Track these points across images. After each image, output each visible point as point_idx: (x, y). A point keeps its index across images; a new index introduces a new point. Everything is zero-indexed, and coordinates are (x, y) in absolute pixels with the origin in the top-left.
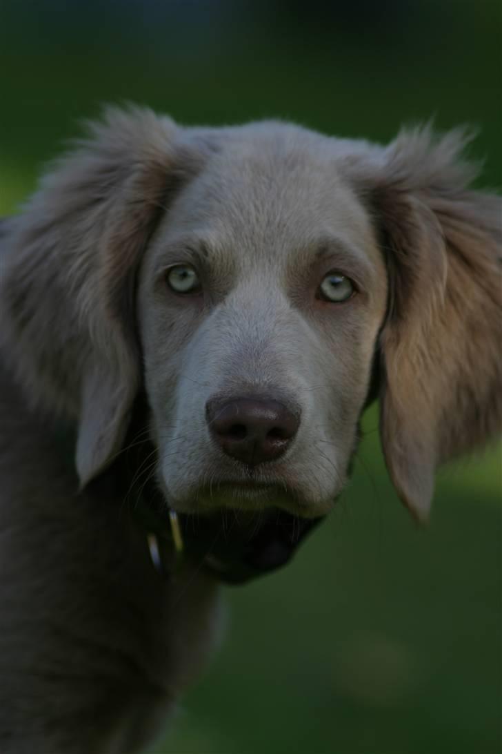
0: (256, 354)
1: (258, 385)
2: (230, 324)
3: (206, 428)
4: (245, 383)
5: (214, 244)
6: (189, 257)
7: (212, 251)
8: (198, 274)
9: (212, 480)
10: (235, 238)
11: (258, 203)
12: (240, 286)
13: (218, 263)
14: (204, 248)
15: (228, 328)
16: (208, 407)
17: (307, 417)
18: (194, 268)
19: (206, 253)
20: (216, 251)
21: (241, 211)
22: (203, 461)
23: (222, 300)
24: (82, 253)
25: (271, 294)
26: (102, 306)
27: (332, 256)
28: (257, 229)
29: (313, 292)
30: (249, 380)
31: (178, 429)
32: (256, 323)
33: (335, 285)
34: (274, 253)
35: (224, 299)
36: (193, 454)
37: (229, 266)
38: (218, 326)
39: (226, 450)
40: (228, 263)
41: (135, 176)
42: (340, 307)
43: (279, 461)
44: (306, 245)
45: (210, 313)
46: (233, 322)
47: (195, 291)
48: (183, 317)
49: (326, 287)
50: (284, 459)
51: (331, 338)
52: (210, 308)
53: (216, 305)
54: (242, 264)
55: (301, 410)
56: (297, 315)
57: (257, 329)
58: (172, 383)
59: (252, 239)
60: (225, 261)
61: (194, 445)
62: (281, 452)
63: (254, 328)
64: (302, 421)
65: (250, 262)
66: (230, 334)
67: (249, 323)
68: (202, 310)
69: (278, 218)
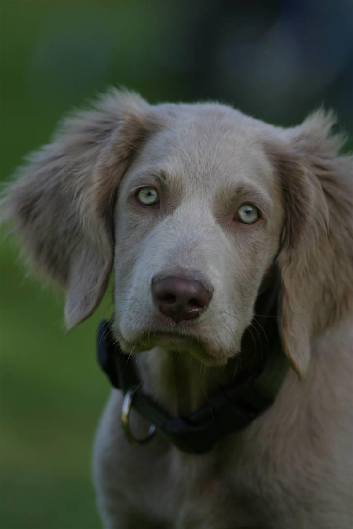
0: (189, 250)
1: (186, 270)
2: (174, 228)
3: (151, 295)
4: (178, 267)
5: (170, 173)
6: (153, 182)
7: (168, 177)
8: (158, 194)
9: (150, 330)
10: (185, 172)
11: (201, 151)
12: (184, 204)
13: (172, 185)
14: (164, 175)
15: (173, 231)
16: (153, 280)
17: (216, 295)
18: (156, 189)
19: (165, 178)
20: (171, 178)
21: (190, 154)
22: (145, 317)
23: (171, 212)
24: (81, 175)
25: (203, 212)
26: (93, 209)
27: (247, 193)
28: (199, 168)
29: (232, 216)
30: (183, 266)
31: (131, 293)
32: (192, 230)
33: (248, 212)
34: (208, 186)
35: (172, 211)
36: (140, 311)
37: (179, 189)
38: (167, 229)
39: (161, 309)
40: (178, 187)
41: (120, 128)
42: (247, 227)
43: (195, 321)
44: (229, 185)
45: (162, 220)
46: (177, 228)
47: (155, 205)
48: (144, 220)
49: (242, 213)
50: (198, 320)
51: (239, 246)
52: (162, 216)
53: (166, 215)
54: (186, 190)
55: (214, 290)
56: (219, 228)
57: (192, 233)
58: (131, 263)
59: (195, 174)
60: (176, 185)
61: (141, 305)
62: (197, 315)
63: (190, 233)
64: (213, 297)
65: (192, 189)
66: (174, 235)
67: (187, 229)
68: (157, 217)
69: (213, 163)
